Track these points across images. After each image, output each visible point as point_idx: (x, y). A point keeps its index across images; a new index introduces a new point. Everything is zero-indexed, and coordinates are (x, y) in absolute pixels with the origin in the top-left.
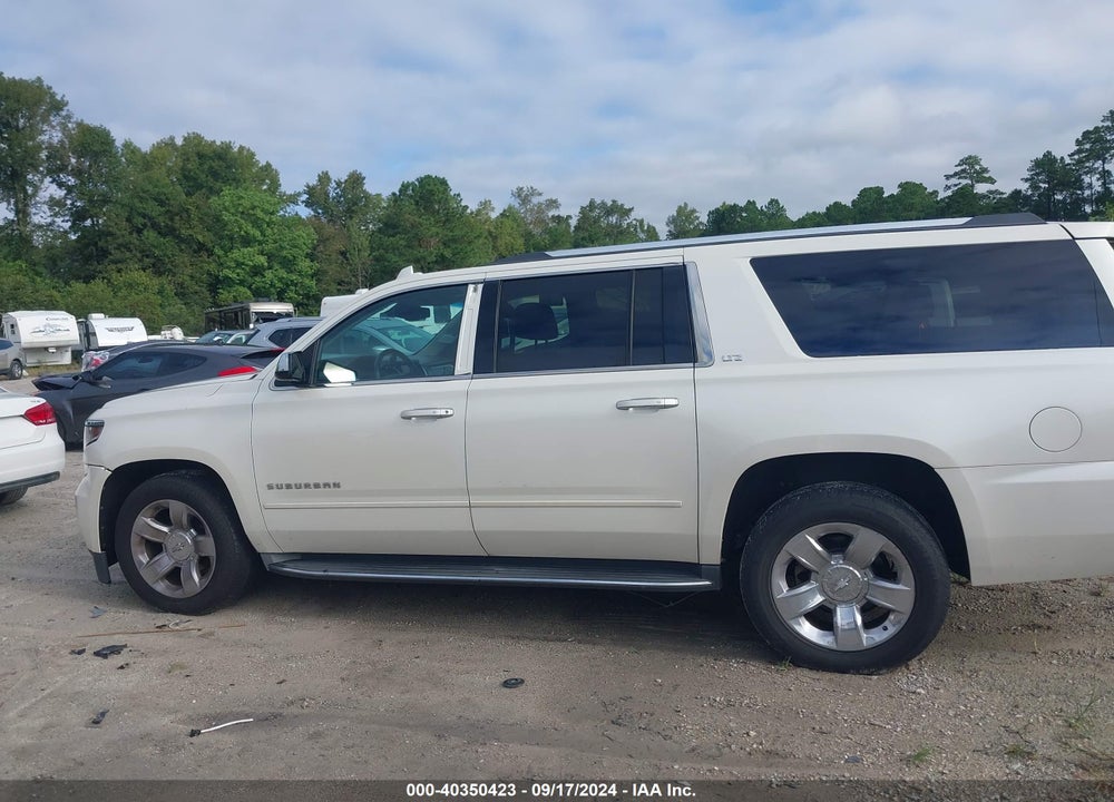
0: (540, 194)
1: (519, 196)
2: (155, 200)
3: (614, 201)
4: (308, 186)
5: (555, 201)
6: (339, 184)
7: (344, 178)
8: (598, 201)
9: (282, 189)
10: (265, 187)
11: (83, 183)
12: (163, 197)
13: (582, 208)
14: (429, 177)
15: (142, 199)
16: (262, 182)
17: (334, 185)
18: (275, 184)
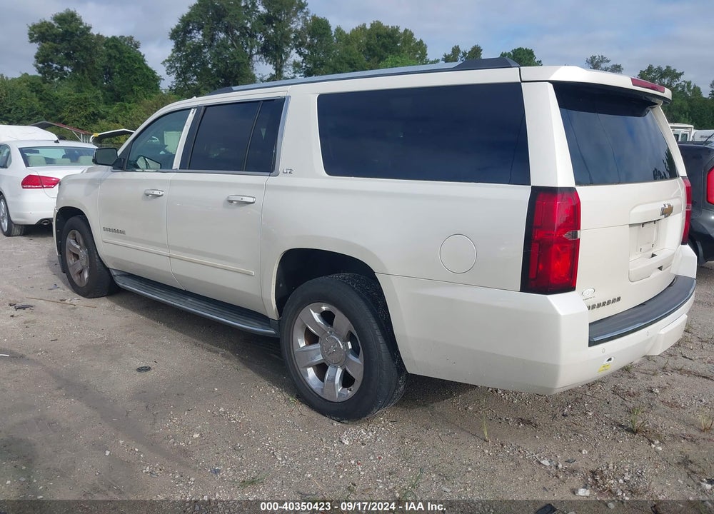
0: (608, 61)
1: (592, 62)
2: (348, 63)
3: (668, 67)
4: (445, 55)
5: (619, 67)
6: (464, 54)
7: (468, 49)
8: (655, 67)
9: (428, 57)
10: (418, 56)
11: (312, 53)
12: (353, 62)
13: (641, 71)
14: (520, 49)
15: (341, 63)
16: (416, 52)
17: (461, 55)
18: (424, 54)
